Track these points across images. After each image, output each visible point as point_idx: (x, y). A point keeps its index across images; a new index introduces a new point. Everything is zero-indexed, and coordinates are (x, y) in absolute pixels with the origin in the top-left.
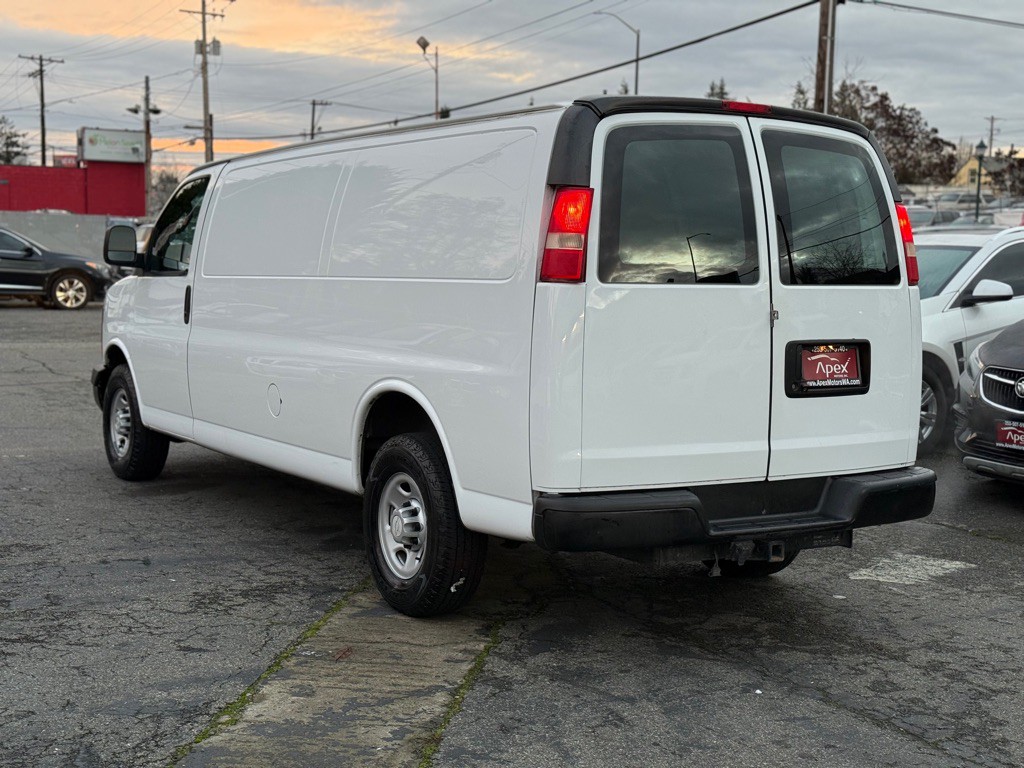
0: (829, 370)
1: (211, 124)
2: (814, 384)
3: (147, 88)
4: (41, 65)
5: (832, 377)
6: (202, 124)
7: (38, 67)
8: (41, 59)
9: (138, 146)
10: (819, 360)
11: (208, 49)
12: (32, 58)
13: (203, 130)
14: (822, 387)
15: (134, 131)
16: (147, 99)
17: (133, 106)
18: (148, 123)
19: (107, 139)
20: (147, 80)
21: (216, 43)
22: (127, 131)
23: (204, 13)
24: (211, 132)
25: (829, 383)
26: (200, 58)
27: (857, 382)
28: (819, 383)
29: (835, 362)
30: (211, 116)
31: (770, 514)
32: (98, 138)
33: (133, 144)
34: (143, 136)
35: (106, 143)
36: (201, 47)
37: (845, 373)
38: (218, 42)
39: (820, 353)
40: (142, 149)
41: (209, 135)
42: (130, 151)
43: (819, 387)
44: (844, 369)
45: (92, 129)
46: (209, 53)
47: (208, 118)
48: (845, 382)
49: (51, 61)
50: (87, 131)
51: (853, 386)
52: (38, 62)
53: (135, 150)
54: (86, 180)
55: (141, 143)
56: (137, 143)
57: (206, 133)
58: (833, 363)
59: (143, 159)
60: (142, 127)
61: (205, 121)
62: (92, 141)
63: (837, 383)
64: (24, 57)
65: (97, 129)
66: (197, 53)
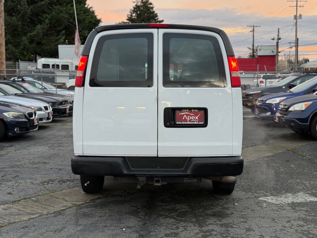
0: (189, 118)
1: (298, 41)
2: (181, 123)
3: (279, 32)
4: (254, 28)
5: (190, 121)
6: (295, 42)
7: (253, 29)
8: (254, 26)
9: (274, 50)
10: (185, 114)
11: (298, 17)
12: (251, 26)
13: (295, 44)
14: (185, 124)
15: (273, 46)
16: (278, 35)
17: (273, 38)
18: (277, 43)
19: (265, 49)
20: (279, 29)
21: (300, 16)
22: (271, 46)
23: (297, 6)
24: (298, 44)
25: (188, 123)
26: (295, 20)
27: (202, 123)
28: (183, 123)
29: (192, 115)
30: (298, 39)
31: (161, 168)
32: (262, 49)
33: (272, 49)
34: (276, 47)
35: (264, 50)
36: (296, 17)
37: (197, 119)
38: (301, 15)
39: (185, 112)
40: (275, 51)
41: (297, 45)
42: (271, 52)
43: (183, 124)
44: (197, 118)
45: (260, 46)
46: (298, 19)
47: (297, 39)
48: (196, 123)
49: (256, 26)
50: (258, 47)
51: (200, 124)
52: (253, 27)
53: (273, 51)
54: (258, 62)
55: (275, 49)
56: (274, 49)
57: (296, 44)
58: (191, 116)
59: (275, 54)
60: (276, 44)
61: (296, 41)
62: (260, 50)
63: (192, 123)
64: (249, 26)
65: (262, 46)
66: (294, 19)
